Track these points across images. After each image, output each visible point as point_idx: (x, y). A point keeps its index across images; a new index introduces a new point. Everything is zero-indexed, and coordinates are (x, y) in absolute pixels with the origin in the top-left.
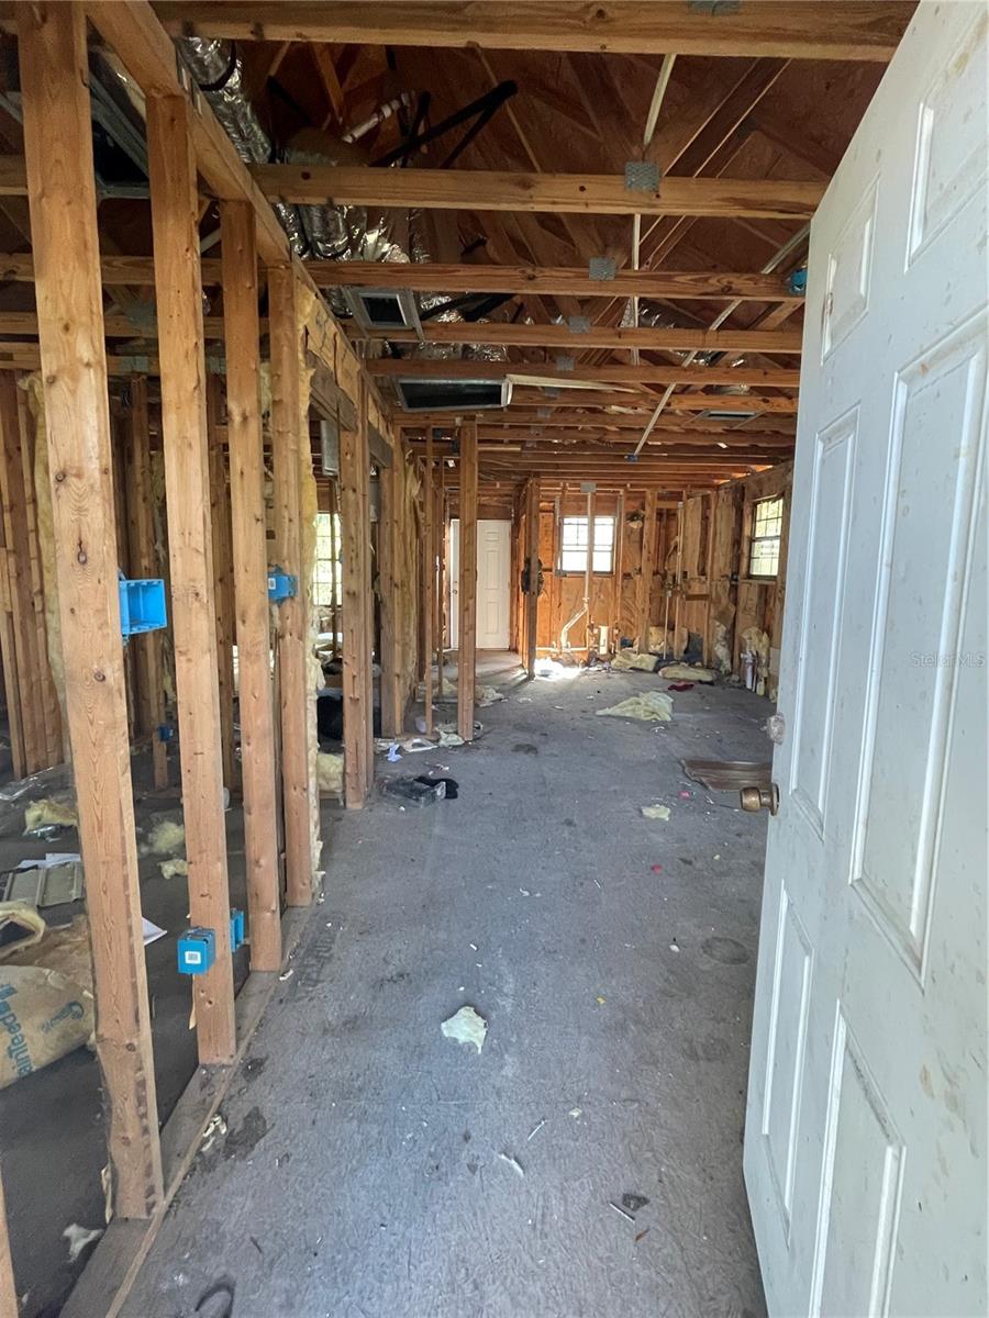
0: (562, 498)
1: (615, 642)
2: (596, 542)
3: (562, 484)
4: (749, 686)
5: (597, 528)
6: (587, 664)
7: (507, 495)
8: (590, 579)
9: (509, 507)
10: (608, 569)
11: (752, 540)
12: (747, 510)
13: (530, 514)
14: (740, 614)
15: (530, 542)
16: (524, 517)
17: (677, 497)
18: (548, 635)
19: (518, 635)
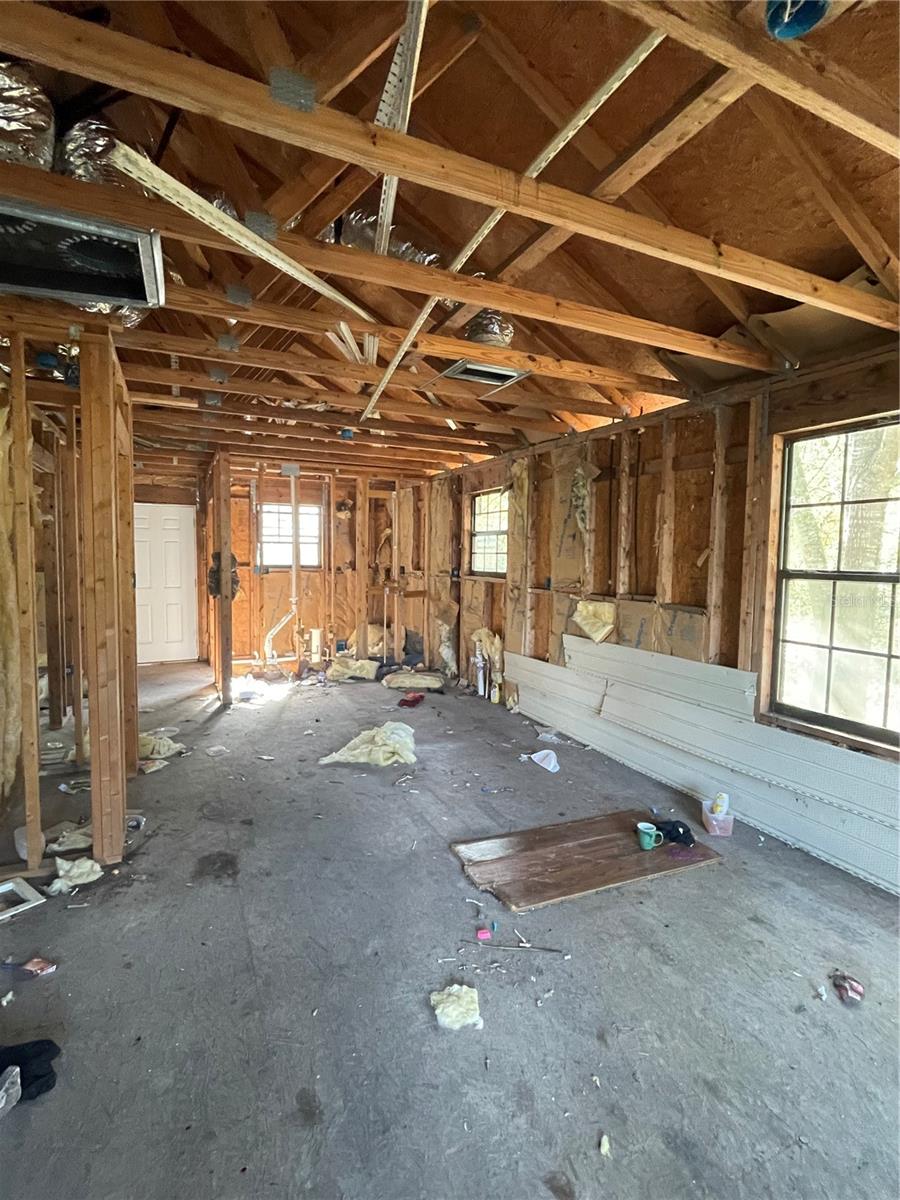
0: (260, 480)
1: (329, 647)
2: (301, 533)
3: (258, 463)
4: (481, 692)
5: (301, 517)
6: (298, 676)
7: (189, 476)
8: (298, 576)
9: (193, 489)
10: (316, 563)
11: (472, 535)
12: (466, 503)
13: (219, 499)
14: (464, 613)
15: (219, 532)
16: (211, 502)
17: (391, 486)
18: (247, 640)
19: (209, 643)
